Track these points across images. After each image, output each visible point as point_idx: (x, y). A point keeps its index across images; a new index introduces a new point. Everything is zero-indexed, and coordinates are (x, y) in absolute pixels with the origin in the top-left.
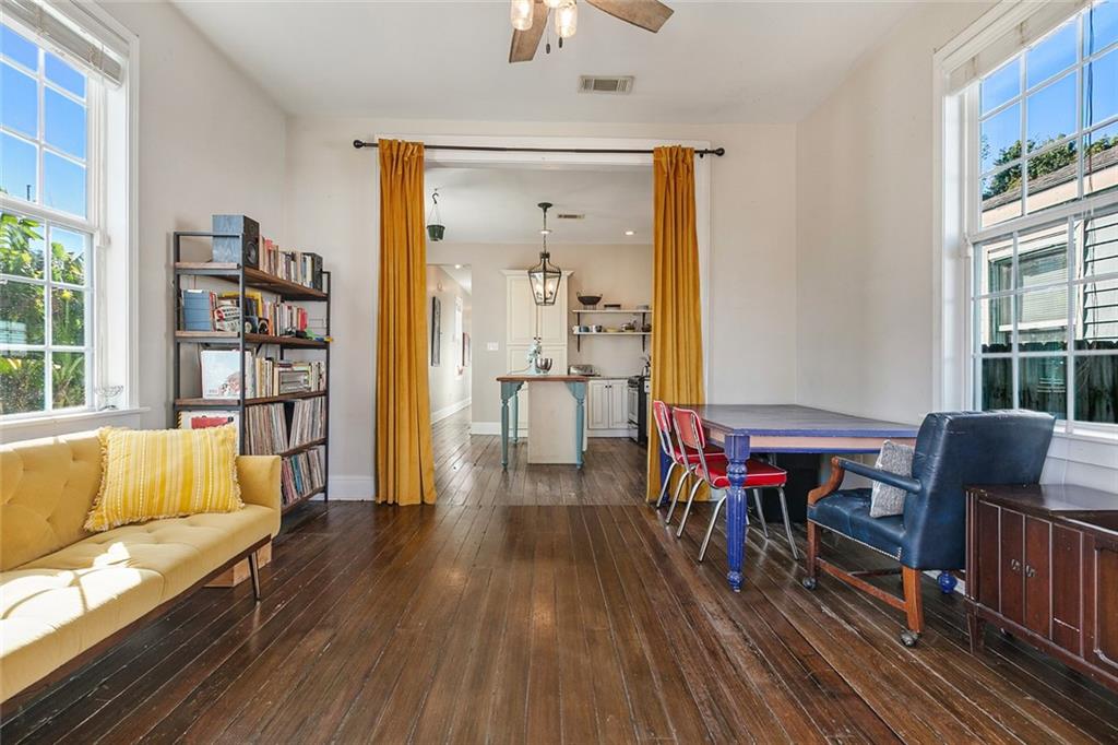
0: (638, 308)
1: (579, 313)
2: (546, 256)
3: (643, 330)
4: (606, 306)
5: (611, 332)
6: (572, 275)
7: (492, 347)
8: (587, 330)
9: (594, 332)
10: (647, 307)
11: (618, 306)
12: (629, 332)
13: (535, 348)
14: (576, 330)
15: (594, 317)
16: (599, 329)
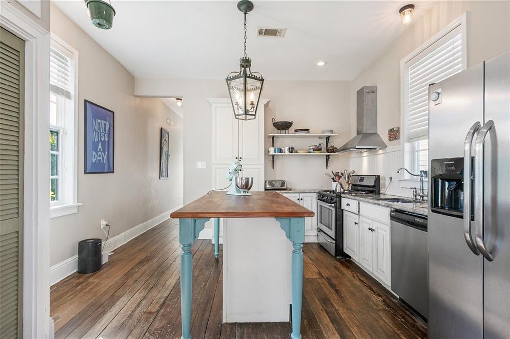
0: (323, 132)
1: (273, 137)
2: (246, 62)
3: (328, 151)
4: (296, 131)
5: (301, 152)
6: (269, 102)
7: (201, 165)
8: (281, 151)
9: (287, 152)
10: (332, 131)
11: (308, 130)
12: (317, 153)
13: (235, 166)
14: (272, 152)
15: (286, 140)
16: (292, 150)
